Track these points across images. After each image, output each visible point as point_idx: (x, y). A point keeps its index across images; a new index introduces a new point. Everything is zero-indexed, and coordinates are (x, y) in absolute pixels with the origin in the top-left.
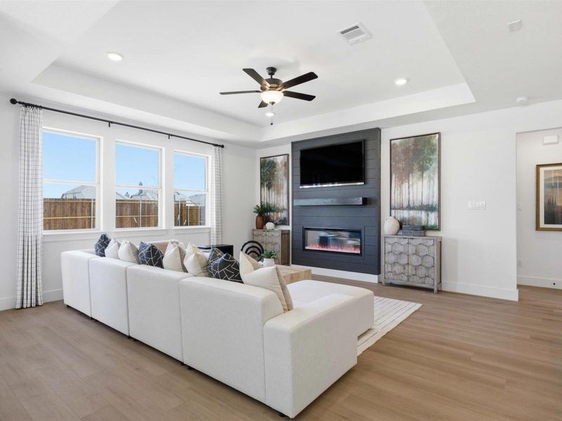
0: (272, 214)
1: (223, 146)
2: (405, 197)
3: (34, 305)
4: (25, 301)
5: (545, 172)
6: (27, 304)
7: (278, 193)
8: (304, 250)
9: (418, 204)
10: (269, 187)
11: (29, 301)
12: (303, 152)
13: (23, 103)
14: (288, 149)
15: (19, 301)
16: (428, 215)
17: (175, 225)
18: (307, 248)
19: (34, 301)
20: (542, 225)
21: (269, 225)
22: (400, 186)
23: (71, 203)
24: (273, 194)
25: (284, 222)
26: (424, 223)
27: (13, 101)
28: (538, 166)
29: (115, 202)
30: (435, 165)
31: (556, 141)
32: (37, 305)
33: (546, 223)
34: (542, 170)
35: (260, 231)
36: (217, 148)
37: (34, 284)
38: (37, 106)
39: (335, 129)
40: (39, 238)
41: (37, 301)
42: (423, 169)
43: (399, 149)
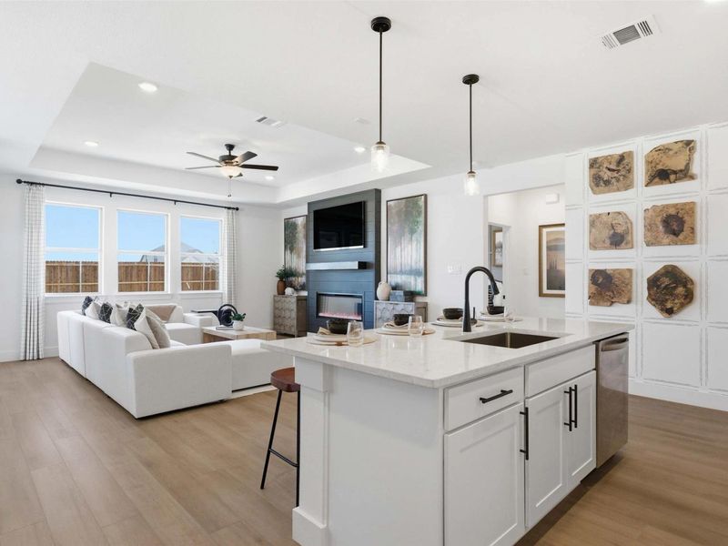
0: (294, 279)
1: (237, 209)
2: (398, 262)
3: (35, 358)
4: (28, 354)
5: (547, 233)
6: (29, 356)
7: (299, 256)
8: (318, 316)
9: (408, 268)
10: (292, 250)
11: (31, 354)
12: (316, 213)
13: (28, 182)
14: (304, 210)
15: (22, 354)
16: (416, 280)
17: (183, 290)
18: (321, 314)
19: (36, 354)
20: (545, 291)
21: (289, 291)
22: (395, 249)
23: (127, 267)
24: (295, 257)
25: (303, 287)
26: (412, 289)
27: (19, 182)
28: (541, 227)
29: (117, 265)
30: (421, 228)
31: (555, 200)
32: (38, 359)
33: (548, 289)
34: (545, 231)
35: (280, 297)
36: (230, 211)
37: (36, 339)
38: (40, 184)
39: (343, 189)
40: (41, 299)
41: (38, 355)
42: (412, 232)
43: (394, 211)
